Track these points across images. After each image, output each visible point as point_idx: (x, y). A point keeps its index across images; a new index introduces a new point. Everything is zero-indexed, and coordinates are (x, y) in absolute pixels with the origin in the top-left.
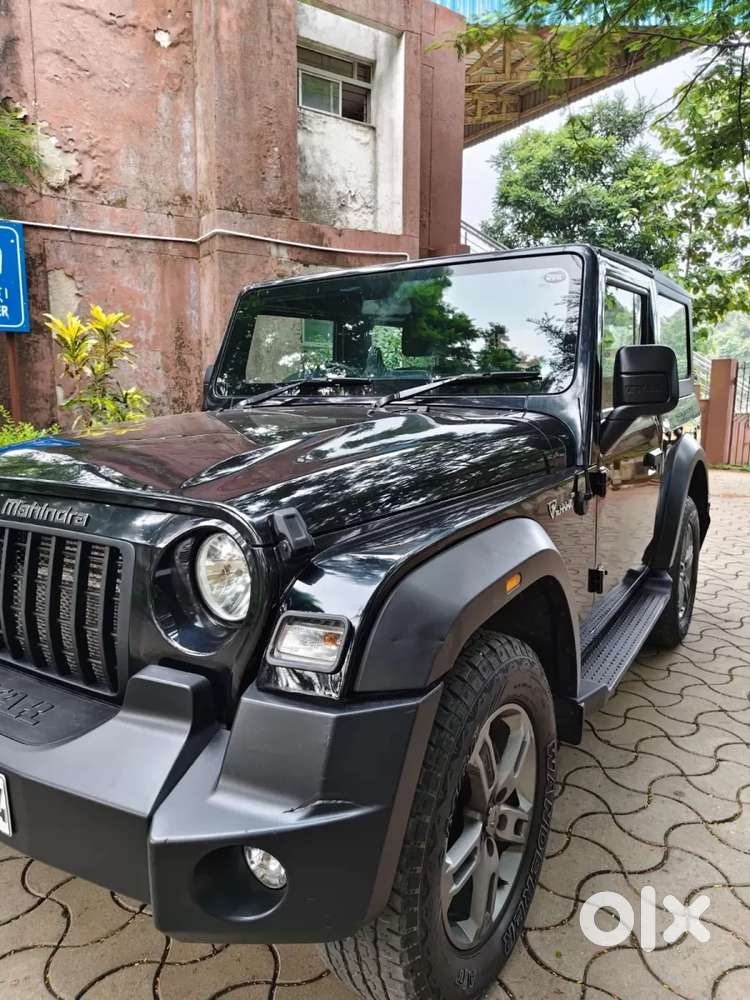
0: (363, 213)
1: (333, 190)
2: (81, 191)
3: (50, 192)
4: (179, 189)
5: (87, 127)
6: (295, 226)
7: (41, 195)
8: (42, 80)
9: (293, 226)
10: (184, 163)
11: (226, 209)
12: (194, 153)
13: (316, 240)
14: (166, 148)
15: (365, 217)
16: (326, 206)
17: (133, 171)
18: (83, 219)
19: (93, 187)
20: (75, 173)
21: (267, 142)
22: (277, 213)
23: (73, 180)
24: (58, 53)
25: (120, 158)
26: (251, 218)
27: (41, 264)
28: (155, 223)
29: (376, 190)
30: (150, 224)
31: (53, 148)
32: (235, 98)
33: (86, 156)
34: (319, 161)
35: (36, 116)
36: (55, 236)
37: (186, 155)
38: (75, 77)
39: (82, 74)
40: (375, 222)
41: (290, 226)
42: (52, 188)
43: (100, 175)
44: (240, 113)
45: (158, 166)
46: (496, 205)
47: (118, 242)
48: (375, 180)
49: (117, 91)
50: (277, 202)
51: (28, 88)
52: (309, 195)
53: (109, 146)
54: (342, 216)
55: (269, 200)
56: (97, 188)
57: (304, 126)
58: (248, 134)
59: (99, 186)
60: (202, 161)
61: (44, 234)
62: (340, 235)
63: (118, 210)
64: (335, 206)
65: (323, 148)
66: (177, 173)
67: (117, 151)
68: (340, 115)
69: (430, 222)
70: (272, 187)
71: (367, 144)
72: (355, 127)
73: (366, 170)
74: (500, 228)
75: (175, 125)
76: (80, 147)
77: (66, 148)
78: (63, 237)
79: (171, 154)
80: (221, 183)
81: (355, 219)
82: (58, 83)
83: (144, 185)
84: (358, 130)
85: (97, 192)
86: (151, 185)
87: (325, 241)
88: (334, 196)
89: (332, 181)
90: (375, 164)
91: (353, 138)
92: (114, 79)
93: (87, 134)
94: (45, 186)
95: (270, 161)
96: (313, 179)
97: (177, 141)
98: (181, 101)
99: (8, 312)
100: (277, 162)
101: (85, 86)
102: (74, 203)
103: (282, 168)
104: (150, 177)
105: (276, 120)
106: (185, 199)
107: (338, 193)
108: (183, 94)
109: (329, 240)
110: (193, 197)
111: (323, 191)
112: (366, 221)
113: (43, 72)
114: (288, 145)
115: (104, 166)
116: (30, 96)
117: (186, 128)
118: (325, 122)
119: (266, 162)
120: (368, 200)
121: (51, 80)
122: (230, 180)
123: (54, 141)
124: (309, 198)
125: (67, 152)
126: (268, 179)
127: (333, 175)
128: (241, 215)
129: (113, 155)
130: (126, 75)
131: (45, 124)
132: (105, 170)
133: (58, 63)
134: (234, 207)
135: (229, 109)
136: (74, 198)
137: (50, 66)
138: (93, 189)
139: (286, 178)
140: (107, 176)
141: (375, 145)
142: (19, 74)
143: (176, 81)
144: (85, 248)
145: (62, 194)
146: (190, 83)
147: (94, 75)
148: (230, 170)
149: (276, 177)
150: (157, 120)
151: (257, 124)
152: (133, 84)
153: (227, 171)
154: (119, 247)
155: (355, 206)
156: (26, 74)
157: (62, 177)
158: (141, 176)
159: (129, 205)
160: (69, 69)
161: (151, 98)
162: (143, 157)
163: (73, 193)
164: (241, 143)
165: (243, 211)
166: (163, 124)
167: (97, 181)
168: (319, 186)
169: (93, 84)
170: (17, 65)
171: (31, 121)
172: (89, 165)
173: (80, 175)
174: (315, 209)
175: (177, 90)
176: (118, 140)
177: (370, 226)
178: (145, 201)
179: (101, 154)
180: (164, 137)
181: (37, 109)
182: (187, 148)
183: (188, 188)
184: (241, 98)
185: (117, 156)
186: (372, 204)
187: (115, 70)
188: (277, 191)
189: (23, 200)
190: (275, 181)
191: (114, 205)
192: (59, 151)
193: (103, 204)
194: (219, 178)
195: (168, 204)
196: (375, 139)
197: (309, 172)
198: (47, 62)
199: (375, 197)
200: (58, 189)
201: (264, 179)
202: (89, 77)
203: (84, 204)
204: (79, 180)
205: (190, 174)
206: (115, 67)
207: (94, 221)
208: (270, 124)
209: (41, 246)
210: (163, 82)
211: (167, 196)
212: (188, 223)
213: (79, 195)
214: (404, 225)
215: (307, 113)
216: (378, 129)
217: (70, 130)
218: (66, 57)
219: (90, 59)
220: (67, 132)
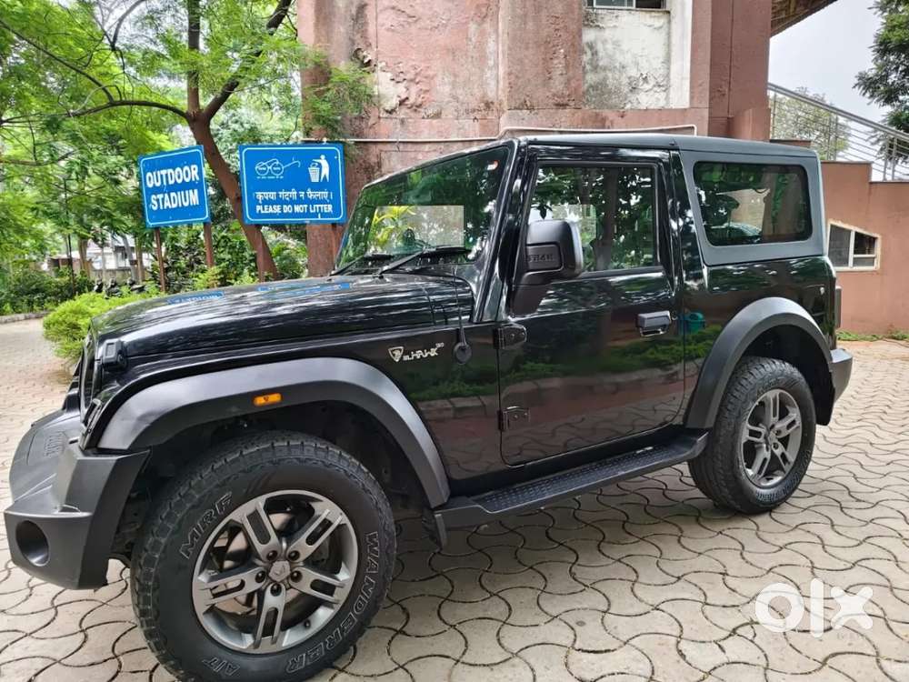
0: (656, 92)
1: (624, 75)
2: (408, 111)
3: (385, 115)
4: (484, 97)
5: (414, 60)
6: (579, 113)
7: (379, 118)
8: (382, 31)
9: (576, 115)
10: (488, 75)
11: (516, 108)
12: (496, 65)
13: (599, 124)
14: (473, 65)
15: (657, 95)
16: (618, 91)
17: (447, 89)
18: (409, 132)
19: (417, 106)
20: (403, 97)
21: (554, 46)
22: (563, 105)
23: (402, 103)
24: (393, 8)
25: (438, 80)
26: (537, 114)
27: (378, 170)
28: (463, 128)
29: (669, 69)
30: (460, 129)
31: (389, 81)
32: (525, 15)
33: (412, 84)
34: (611, 53)
35: (377, 59)
36: (388, 147)
37: (490, 69)
38: (405, 23)
39: (410, 20)
40: (667, 98)
41: (573, 114)
42: (387, 111)
43: (422, 96)
44: (530, 26)
45: (467, 82)
46: (877, 55)
47: (435, 146)
48: (668, 60)
49: (436, 28)
50: (563, 96)
51: (372, 40)
52: (601, 84)
53: (430, 73)
54: (633, 97)
55: (554, 95)
56: (420, 106)
57: (596, 24)
58: (536, 43)
59: (421, 105)
60: (502, 71)
61: (380, 147)
62: (622, 117)
63: (435, 121)
64: (626, 89)
65: (614, 39)
66: (483, 84)
67: (435, 75)
68: (634, 7)
69: (730, 90)
70: (558, 84)
71: (661, 27)
72: (648, 15)
73: (660, 52)
74: (884, 78)
75: (481, 46)
76: (408, 77)
77: (398, 80)
78: (394, 147)
79: (477, 70)
80: (511, 87)
81: (648, 99)
82: (393, 31)
83: (456, 98)
84: (651, 17)
85: (419, 109)
86: (461, 97)
87: (608, 123)
88: (625, 81)
89: (623, 67)
90: (669, 45)
91: (645, 25)
92: (433, 19)
93: (412, 66)
94: (382, 111)
95: (556, 61)
96: (605, 69)
97: (483, 58)
98: (487, 26)
99: (333, 209)
100: (563, 62)
101: (413, 29)
102: (402, 122)
103: (567, 67)
104: (460, 91)
105: (562, 25)
106: (488, 105)
107: (630, 78)
108: (488, 20)
109: (612, 122)
110: (495, 101)
111: (614, 79)
112: (658, 99)
113: (383, 25)
114: (573, 45)
115: (424, 88)
116: (374, 45)
117: (491, 46)
118: (617, 17)
119: (552, 63)
120: (659, 80)
121: (388, 30)
122: (519, 84)
123: (389, 75)
124: (600, 88)
125: (398, 82)
126: (554, 77)
127: (624, 63)
128: (528, 112)
129: (432, 78)
130: (444, 13)
131: (384, 64)
132: (427, 91)
133: (393, 16)
134: (523, 106)
135: (521, 24)
136: (402, 116)
137: (388, 19)
138: (417, 107)
139: (570, 73)
140: (427, 96)
141: (669, 28)
142: (366, 30)
143: (484, 10)
144: (409, 154)
145: (394, 115)
146: (494, 9)
147: (420, 18)
148: (520, 75)
149: (562, 74)
150: (467, 45)
151: (544, 33)
152: (449, 20)
153: (517, 77)
154: (435, 151)
155: (647, 87)
156: (371, 29)
157: (394, 102)
158: (454, 92)
159: (443, 116)
160: (402, 19)
161: (462, 28)
162: (455, 76)
163: (402, 113)
164: (531, 51)
165: (531, 109)
166: (472, 47)
167: (420, 100)
168: (610, 75)
169: (418, 26)
170: (366, 23)
171: (373, 64)
172: (414, 89)
173: (407, 98)
174: (606, 96)
175: (485, 17)
176: (436, 66)
177: (662, 103)
178: (456, 110)
179: (424, 79)
180: (472, 57)
181: (378, 54)
182: (491, 63)
183: (491, 95)
184: (531, 14)
185: (435, 79)
186: (665, 83)
187: (436, 12)
188: (561, 87)
189: (367, 123)
190: (560, 77)
191: (432, 117)
192: (393, 82)
193: (423, 118)
194: (510, 83)
195: (474, 111)
196: (669, 22)
197: (601, 63)
198: (386, 17)
199: (668, 76)
200: (390, 112)
201: (550, 78)
202: (416, 21)
203: (410, 120)
204: (406, 103)
205: (493, 83)
206: (435, 9)
207: (417, 132)
208: (558, 30)
209: (379, 156)
210: (473, 13)
211: (474, 105)
212: (490, 124)
213: (406, 114)
214: (692, 98)
215: (600, 11)
216: (672, 12)
217: (401, 65)
218: (399, 10)
219: (417, 7)
220: (398, 67)
